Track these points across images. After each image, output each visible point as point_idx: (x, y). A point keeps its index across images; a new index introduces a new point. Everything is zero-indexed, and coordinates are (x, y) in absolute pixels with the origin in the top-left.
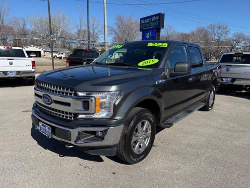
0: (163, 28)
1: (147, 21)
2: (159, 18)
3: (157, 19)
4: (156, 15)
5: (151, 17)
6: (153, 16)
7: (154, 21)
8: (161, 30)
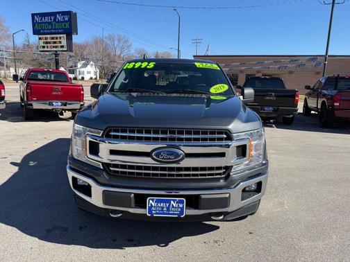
0: (77, 34)
1: (47, 19)
2: (70, 18)
3: (66, 19)
4: (63, 13)
5: (54, 14)
6: (59, 13)
7: (59, 22)
8: (73, 36)
